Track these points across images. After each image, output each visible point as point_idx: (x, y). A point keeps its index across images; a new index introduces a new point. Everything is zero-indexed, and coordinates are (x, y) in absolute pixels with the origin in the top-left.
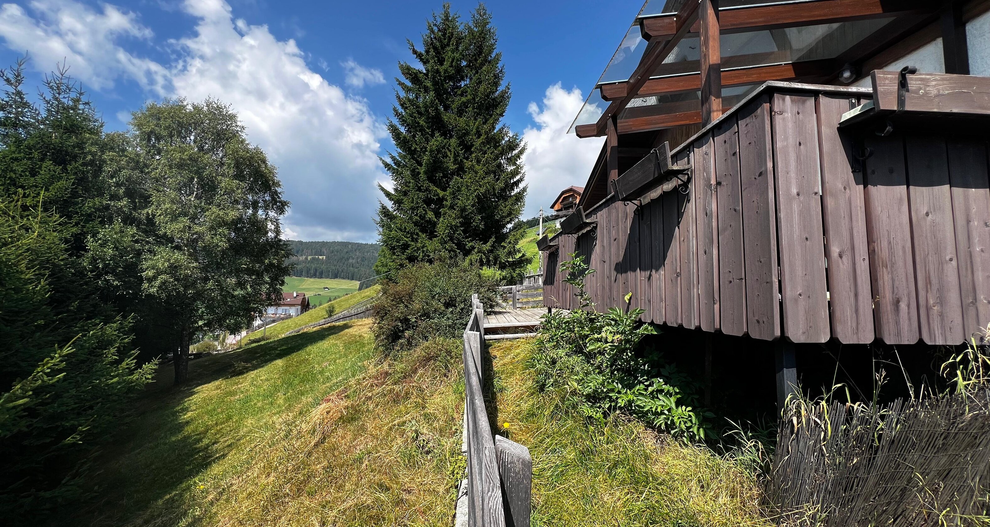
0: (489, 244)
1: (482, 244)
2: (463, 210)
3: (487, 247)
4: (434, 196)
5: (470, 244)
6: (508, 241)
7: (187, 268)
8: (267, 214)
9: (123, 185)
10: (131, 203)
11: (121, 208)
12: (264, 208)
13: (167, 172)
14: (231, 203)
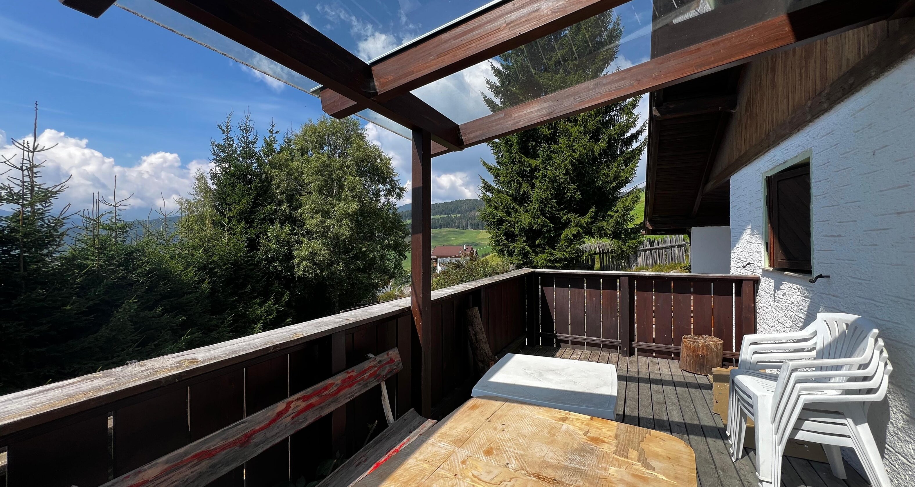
0: (588, 216)
1: (579, 216)
2: (553, 181)
3: (585, 220)
4: (527, 167)
5: (566, 217)
6: (615, 209)
7: (321, 255)
8: (388, 201)
9: (284, 193)
10: (289, 206)
11: (285, 210)
12: (386, 196)
13: (311, 178)
14: (353, 197)
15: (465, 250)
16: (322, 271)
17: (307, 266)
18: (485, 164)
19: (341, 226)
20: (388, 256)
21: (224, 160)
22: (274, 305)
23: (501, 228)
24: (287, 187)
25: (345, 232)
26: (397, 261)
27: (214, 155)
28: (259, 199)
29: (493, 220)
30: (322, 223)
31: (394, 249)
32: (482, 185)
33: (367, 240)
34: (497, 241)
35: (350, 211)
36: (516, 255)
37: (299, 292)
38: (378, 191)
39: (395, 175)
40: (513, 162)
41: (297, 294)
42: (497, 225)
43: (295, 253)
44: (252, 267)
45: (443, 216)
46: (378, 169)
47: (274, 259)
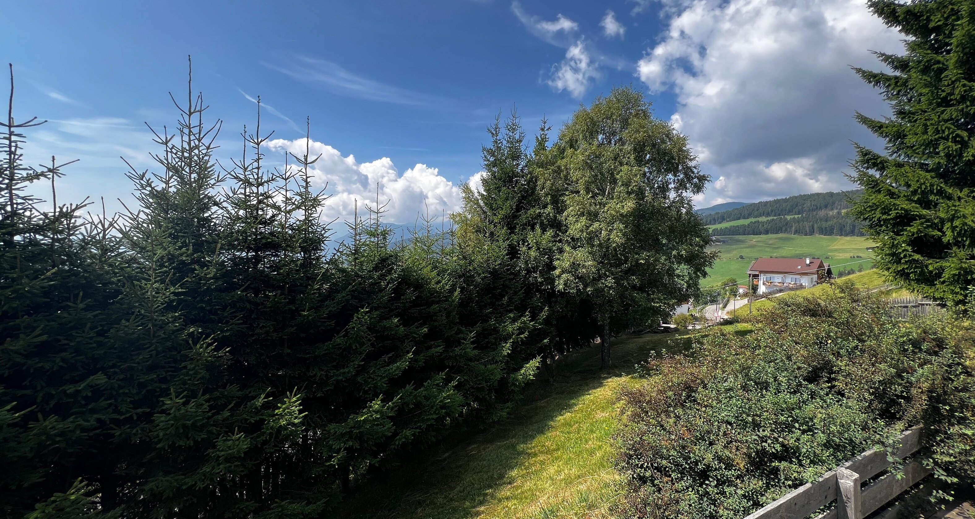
7: (584, 266)
8: (679, 196)
9: (549, 194)
10: (553, 209)
11: (549, 213)
12: (677, 189)
13: (578, 174)
14: (629, 193)
15: (809, 265)
16: (586, 286)
17: (568, 280)
18: (864, 120)
19: (611, 231)
20: (677, 272)
21: (494, 164)
22: (531, 321)
23: (906, 230)
24: (551, 187)
25: (617, 238)
26: (691, 278)
27: (485, 160)
28: (523, 203)
29: (884, 217)
30: (588, 228)
31: (686, 262)
32: (859, 158)
33: (645, 250)
34: (893, 254)
35: (624, 211)
36: (944, 282)
37: (561, 308)
38: (667, 183)
39: (691, 160)
40: (946, 102)
41: (558, 311)
42: (894, 226)
43: (556, 263)
44: (512, 277)
45: (772, 218)
46: (665, 154)
47: (535, 269)
